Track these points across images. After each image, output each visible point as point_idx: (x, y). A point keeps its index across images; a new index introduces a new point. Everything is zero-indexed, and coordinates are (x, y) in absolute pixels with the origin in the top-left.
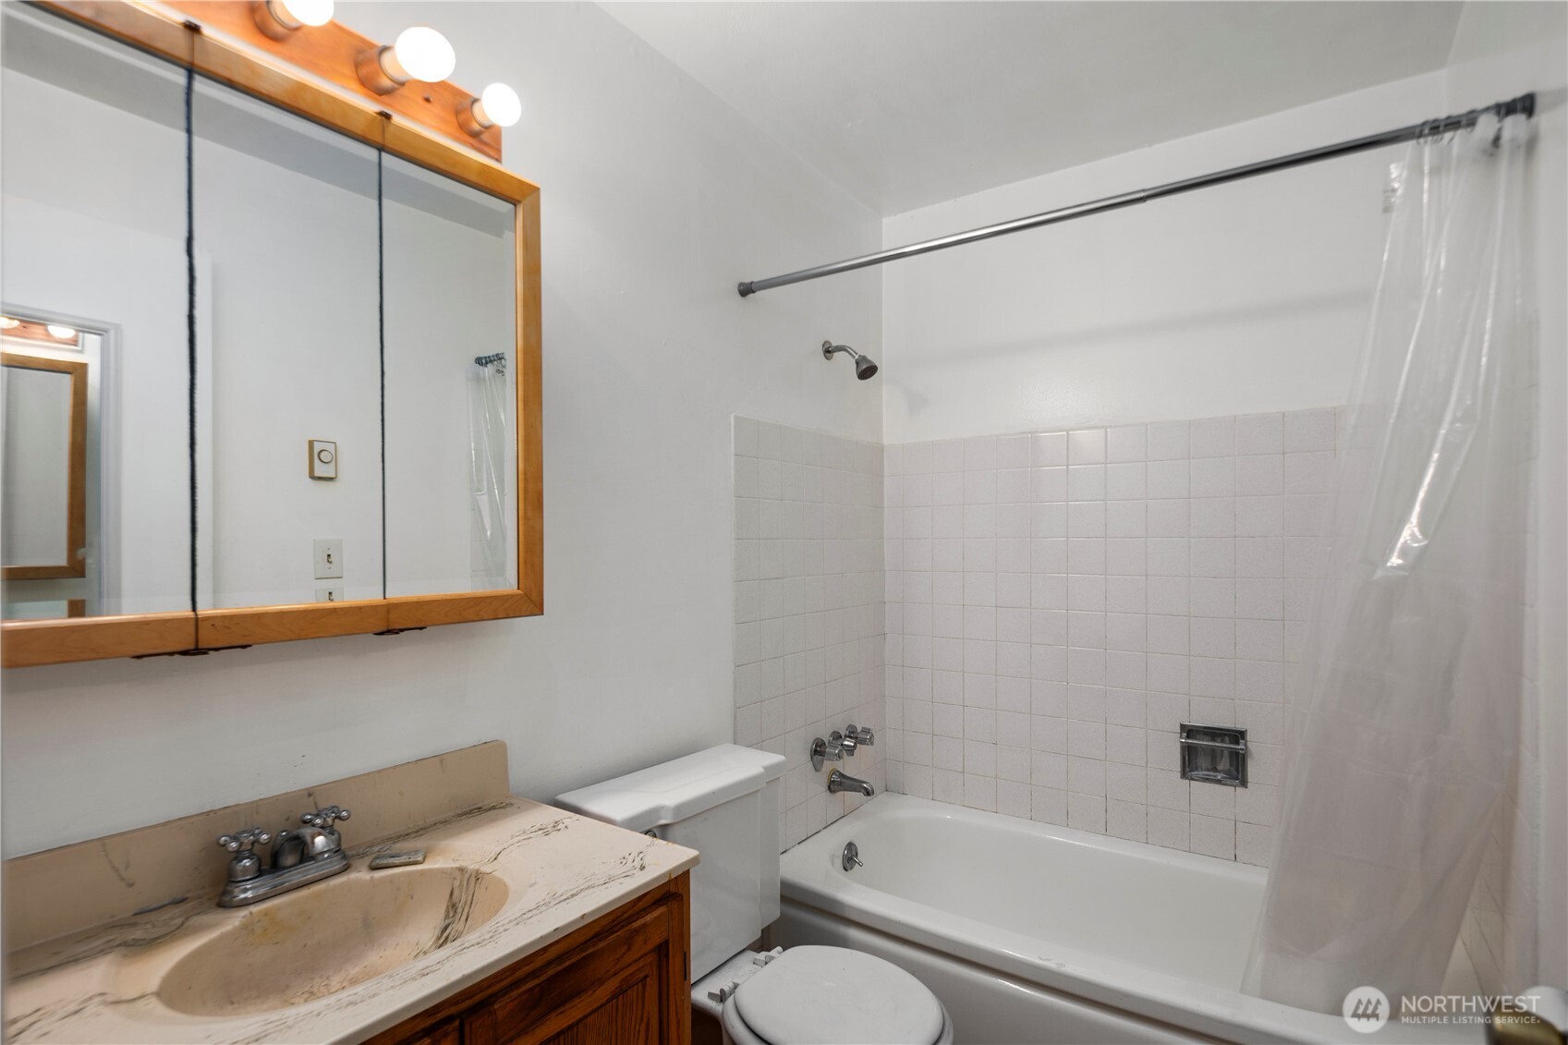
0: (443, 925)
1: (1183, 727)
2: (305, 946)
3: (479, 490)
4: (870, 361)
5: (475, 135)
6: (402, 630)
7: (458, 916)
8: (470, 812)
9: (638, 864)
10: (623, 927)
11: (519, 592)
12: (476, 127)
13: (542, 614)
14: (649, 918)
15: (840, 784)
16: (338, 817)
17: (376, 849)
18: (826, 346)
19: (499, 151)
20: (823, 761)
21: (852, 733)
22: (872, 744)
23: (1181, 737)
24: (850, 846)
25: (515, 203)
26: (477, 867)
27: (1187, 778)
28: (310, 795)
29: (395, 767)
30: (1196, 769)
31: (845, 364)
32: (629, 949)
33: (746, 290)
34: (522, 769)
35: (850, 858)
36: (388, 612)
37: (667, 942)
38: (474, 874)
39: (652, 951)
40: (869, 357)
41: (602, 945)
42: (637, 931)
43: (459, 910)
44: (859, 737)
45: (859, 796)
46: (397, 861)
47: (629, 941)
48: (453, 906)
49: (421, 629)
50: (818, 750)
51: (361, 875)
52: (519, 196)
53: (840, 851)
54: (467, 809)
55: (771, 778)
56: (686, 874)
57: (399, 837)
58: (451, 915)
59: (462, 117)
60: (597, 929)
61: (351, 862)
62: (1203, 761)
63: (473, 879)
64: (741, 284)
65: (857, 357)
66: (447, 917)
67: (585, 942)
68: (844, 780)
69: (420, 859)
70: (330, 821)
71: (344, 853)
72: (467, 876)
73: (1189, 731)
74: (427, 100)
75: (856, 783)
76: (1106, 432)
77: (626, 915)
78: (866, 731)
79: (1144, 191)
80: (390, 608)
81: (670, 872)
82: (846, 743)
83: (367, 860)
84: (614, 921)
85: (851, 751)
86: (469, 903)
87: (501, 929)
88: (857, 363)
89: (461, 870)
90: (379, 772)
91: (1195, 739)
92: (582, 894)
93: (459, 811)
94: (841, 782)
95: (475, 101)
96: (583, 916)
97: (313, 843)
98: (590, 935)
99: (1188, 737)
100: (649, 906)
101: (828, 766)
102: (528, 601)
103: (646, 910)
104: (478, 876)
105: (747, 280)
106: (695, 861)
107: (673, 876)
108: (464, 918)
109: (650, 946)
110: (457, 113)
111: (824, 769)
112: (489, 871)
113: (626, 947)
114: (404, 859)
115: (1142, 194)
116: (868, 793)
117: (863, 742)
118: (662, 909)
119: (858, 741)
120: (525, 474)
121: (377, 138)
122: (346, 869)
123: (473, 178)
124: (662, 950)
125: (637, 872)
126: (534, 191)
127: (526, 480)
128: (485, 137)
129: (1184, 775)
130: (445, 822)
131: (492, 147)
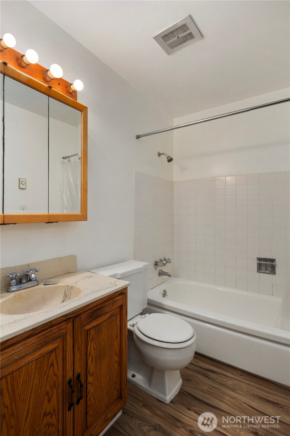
0: (63, 300)
1: (258, 258)
2: (28, 303)
3: (63, 193)
4: (171, 157)
5: (71, 93)
6: (52, 222)
7: (67, 298)
8: (68, 273)
9: (114, 284)
10: (112, 300)
11: (81, 214)
12: (71, 91)
13: (87, 220)
14: (118, 298)
15: (162, 274)
16: (36, 271)
17: (45, 281)
18: (159, 153)
19: (77, 98)
20: (157, 267)
21: (165, 260)
22: (171, 263)
23: (257, 261)
24: (165, 291)
25: (81, 111)
26: (72, 285)
27: (259, 272)
28: (28, 266)
29: (49, 260)
30: (261, 270)
31: (164, 158)
32: (113, 306)
33: (138, 137)
34: (80, 264)
35: (164, 294)
36: (49, 217)
37: (122, 305)
38: (71, 287)
39: (118, 307)
40: (171, 156)
41: (106, 303)
42: (115, 301)
43: (67, 296)
44: (168, 261)
45: (168, 277)
46: (51, 283)
47: (113, 303)
48: (66, 295)
49: (57, 222)
50: (156, 264)
51: (41, 286)
52: (82, 109)
53: (162, 292)
54: (67, 272)
55: (145, 268)
56: (127, 288)
57: (50, 278)
58: (65, 297)
59: (67, 89)
60: (105, 300)
61: (39, 283)
62: (263, 268)
63: (71, 288)
64: (137, 136)
65: (167, 156)
66: (64, 298)
67: (102, 303)
68: (163, 273)
69: (57, 283)
70: (34, 272)
71: (37, 280)
72: (69, 287)
73: (259, 259)
74: (59, 84)
75: (166, 273)
76: (236, 177)
77: (112, 297)
78: (169, 259)
79: (249, 108)
80: (50, 216)
81: (123, 287)
82: (164, 262)
83: (43, 283)
84: (109, 298)
85: (165, 264)
86: (70, 294)
87: (82, 297)
88: (167, 158)
89: (68, 286)
90: (45, 261)
91: (261, 261)
92: (101, 291)
93: (65, 273)
94: (162, 273)
95: (72, 84)
96: (102, 295)
97: (31, 276)
98: (103, 301)
99: (259, 261)
100: (118, 296)
101: (159, 268)
102: (83, 217)
103: (117, 296)
104: (72, 287)
105: (138, 134)
106: (129, 284)
107: (124, 288)
108: (68, 298)
109: (118, 306)
110: (66, 88)
111: (157, 270)
112: (75, 286)
113: (112, 305)
114: (53, 283)
115: (248, 109)
116: (170, 276)
117: (168, 262)
118: (121, 296)
119: (167, 262)
120: (83, 183)
121: (48, 93)
122: (38, 284)
123: (71, 104)
124: (121, 307)
125: (114, 286)
126: (86, 108)
127: (83, 184)
128: (73, 94)
129: (258, 272)
130: (61, 275)
131: (75, 97)
